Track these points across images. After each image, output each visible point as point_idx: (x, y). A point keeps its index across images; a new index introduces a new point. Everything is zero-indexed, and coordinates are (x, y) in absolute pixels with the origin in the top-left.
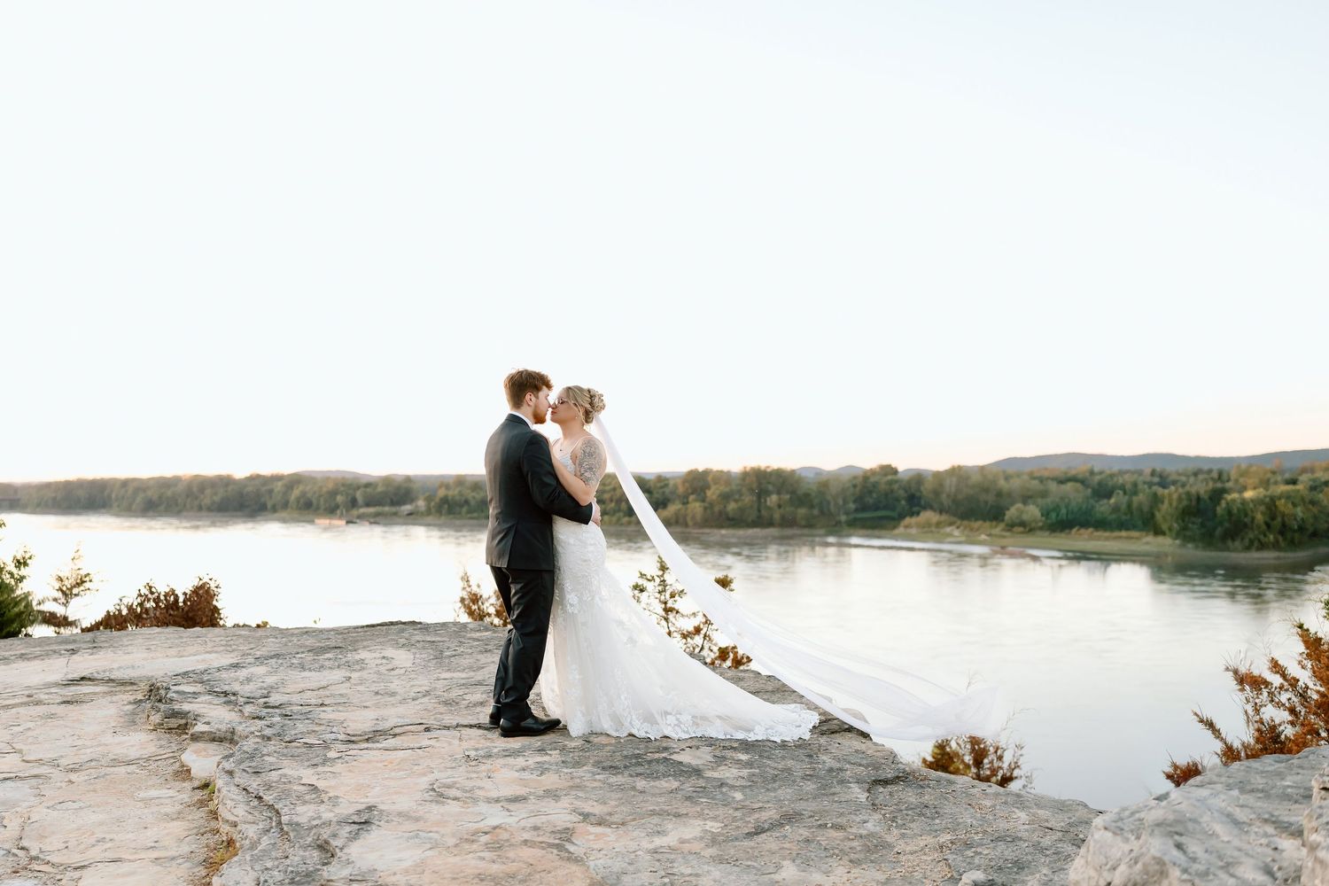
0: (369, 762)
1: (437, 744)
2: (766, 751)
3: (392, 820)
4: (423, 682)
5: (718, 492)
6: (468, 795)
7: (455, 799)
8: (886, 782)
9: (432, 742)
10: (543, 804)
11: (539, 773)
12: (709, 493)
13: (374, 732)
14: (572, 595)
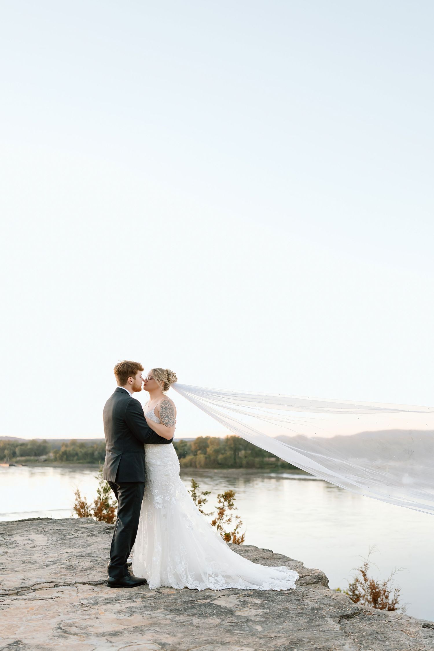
0: (18, 608)
1: (62, 596)
2: (271, 597)
4: (53, 555)
5: (213, 449)
6: (83, 631)
7: (75, 634)
8: (348, 617)
9: (59, 594)
10: (133, 637)
11: (130, 615)
12: (208, 450)
13: (21, 587)
14: (159, 497)
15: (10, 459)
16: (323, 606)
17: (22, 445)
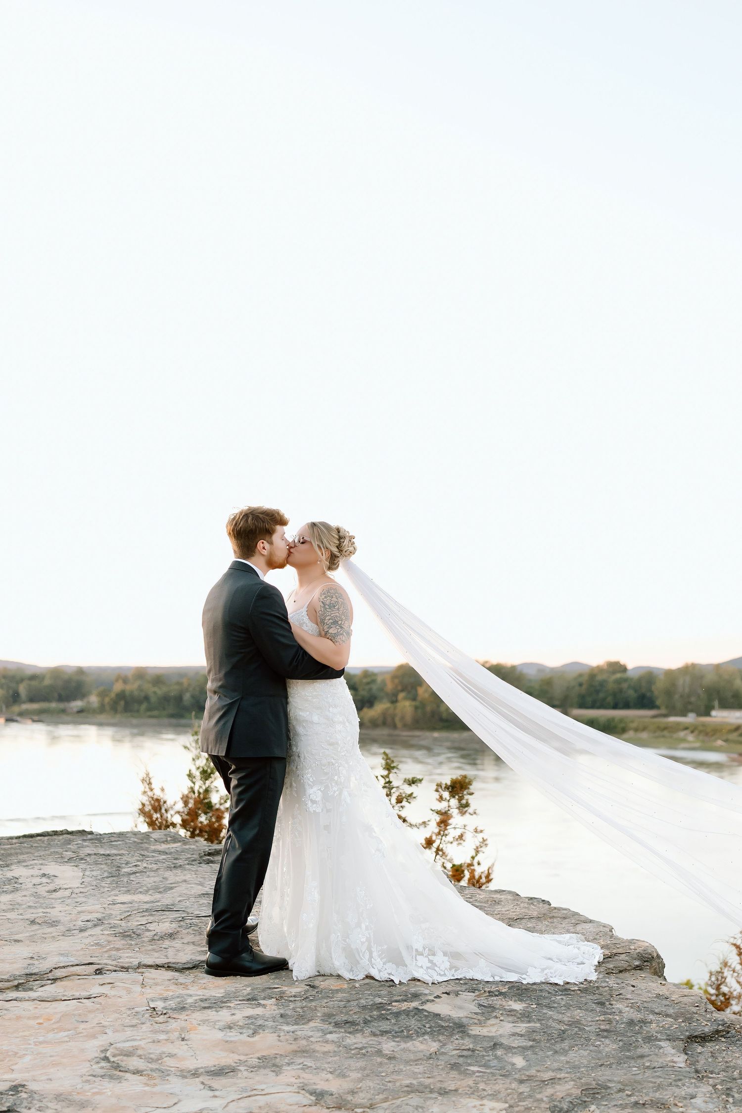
0: (19, 1018)
1: (111, 993)
2: (545, 998)
3: (47, 1107)
4: (94, 907)
6: (154, 1066)
7: (137, 1072)
8: (703, 1039)
9: (105, 990)
10: (257, 1078)
11: (251, 1032)
13: (27, 974)
14: (315, 789)
15: (7, 707)
16: (651, 1017)
17: (33, 677)
